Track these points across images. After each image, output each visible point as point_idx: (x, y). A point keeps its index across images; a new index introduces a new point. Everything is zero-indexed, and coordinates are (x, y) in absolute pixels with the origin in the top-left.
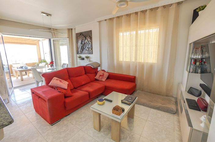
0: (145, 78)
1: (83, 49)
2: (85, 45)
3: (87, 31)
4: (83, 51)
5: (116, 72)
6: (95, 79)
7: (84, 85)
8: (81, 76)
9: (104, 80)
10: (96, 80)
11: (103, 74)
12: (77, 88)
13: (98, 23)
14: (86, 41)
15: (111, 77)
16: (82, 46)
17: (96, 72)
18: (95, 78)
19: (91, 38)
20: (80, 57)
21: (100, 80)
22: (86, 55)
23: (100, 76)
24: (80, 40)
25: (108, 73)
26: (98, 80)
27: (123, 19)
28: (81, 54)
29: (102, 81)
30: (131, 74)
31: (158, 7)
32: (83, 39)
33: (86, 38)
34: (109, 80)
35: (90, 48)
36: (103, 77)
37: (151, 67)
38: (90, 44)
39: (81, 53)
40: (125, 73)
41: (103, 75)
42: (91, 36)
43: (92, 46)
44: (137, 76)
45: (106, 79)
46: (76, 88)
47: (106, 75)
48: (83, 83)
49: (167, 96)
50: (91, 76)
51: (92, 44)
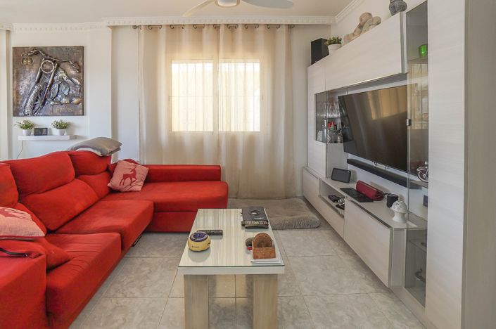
0: (240, 166)
1: (45, 100)
2: (56, 86)
3: (67, 48)
4: (43, 104)
5: (166, 161)
6: (109, 187)
7: (82, 212)
8: (66, 184)
9: (139, 188)
10: (113, 191)
11: (133, 170)
12: (63, 230)
13: (110, 30)
14: (61, 74)
15: (156, 176)
16: (40, 91)
17: (111, 169)
18: (109, 185)
19: (80, 69)
20: (27, 126)
21: (127, 189)
22: (58, 119)
23: (125, 176)
24: (33, 72)
25: (146, 166)
26: (118, 191)
27: (186, 34)
28: (33, 115)
29: (131, 191)
30: (208, 161)
31: (258, 25)
32: (48, 67)
33: (59, 66)
34: (151, 186)
35: (77, 97)
36: (134, 179)
37: (252, 140)
38: (75, 84)
39: (34, 112)
40: (190, 160)
41: (132, 175)
42: (81, 64)
43: (82, 91)
44: (223, 163)
45: (142, 183)
46: (57, 229)
47: (142, 173)
48: (79, 207)
49: (286, 198)
50: (97, 179)
51: (83, 87)
